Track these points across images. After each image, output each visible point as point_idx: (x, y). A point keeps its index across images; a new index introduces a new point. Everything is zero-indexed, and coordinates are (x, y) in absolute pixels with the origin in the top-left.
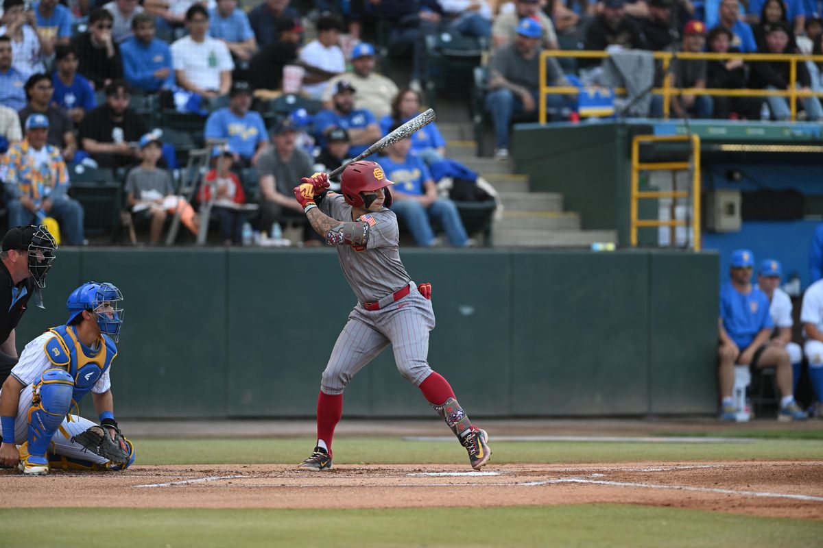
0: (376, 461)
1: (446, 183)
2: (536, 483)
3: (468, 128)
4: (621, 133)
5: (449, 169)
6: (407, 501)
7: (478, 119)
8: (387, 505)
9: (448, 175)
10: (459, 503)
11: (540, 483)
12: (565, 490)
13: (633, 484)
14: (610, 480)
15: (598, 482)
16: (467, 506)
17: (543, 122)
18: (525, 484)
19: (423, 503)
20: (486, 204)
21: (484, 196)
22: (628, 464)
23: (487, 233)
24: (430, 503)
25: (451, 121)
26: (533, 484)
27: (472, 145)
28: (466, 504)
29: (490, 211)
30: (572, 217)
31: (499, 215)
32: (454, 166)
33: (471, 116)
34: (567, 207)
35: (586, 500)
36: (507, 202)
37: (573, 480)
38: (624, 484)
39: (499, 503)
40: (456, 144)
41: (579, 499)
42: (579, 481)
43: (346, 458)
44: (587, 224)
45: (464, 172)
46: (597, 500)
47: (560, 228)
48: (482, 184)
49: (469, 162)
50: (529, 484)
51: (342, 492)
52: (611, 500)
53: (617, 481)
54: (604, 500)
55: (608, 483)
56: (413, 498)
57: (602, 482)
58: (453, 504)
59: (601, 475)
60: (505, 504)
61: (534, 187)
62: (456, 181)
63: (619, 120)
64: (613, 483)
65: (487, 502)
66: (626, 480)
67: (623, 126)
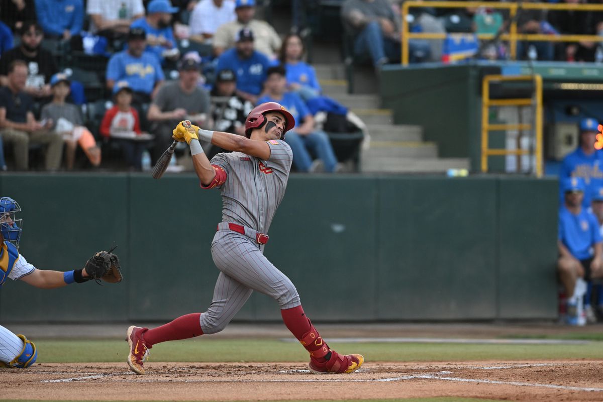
0: (255, 360)
1: (321, 117)
2: (391, 379)
3: (340, 69)
4: (473, 73)
5: (322, 104)
6: (277, 395)
7: (349, 61)
8: (260, 399)
9: (322, 110)
10: (323, 396)
11: (394, 379)
12: (415, 385)
13: (475, 380)
14: (456, 377)
15: (446, 378)
16: (329, 399)
17: (405, 63)
18: (381, 380)
19: (291, 397)
20: (355, 136)
21: (353, 128)
22: (474, 363)
23: (356, 160)
24: (297, 396)
25: (326, 62)
26: (389, 380)
27: (343, 84)
28: (329, 398)
29: (358, 142)
30: (431, 147)
31: (366, 144)
32: (328, 102)
33: (343, 58)
34: (426, 137)
35: (434, 394)
36: (374, 133)
37: (424, 377)
38: (467, 380)
39: (358, 396)
40: (330, 83)
41: (428, 393)
42: (429, 377)
43: (229, 357)
44: (444, 153)
45: (335, 107)
46: (444, 394)
47: (419, 156)
48: (353, 118)
49: (341, 98)
50: (385, 380)
51: (222, 387)
52: (455, 394)
53: (462, 378)
54: (450, 394)
55: (454, 379)
56: (283, 392)
57: (448, 378)
58: (318, 398)
59: (449, 372)
60: (364, 398)
61: (398, 120)
62: (330, 115)
63: (472, 62)
64: (458, 379)
65: (347, 396)
66: (470, 377)
67: (475, 67)
